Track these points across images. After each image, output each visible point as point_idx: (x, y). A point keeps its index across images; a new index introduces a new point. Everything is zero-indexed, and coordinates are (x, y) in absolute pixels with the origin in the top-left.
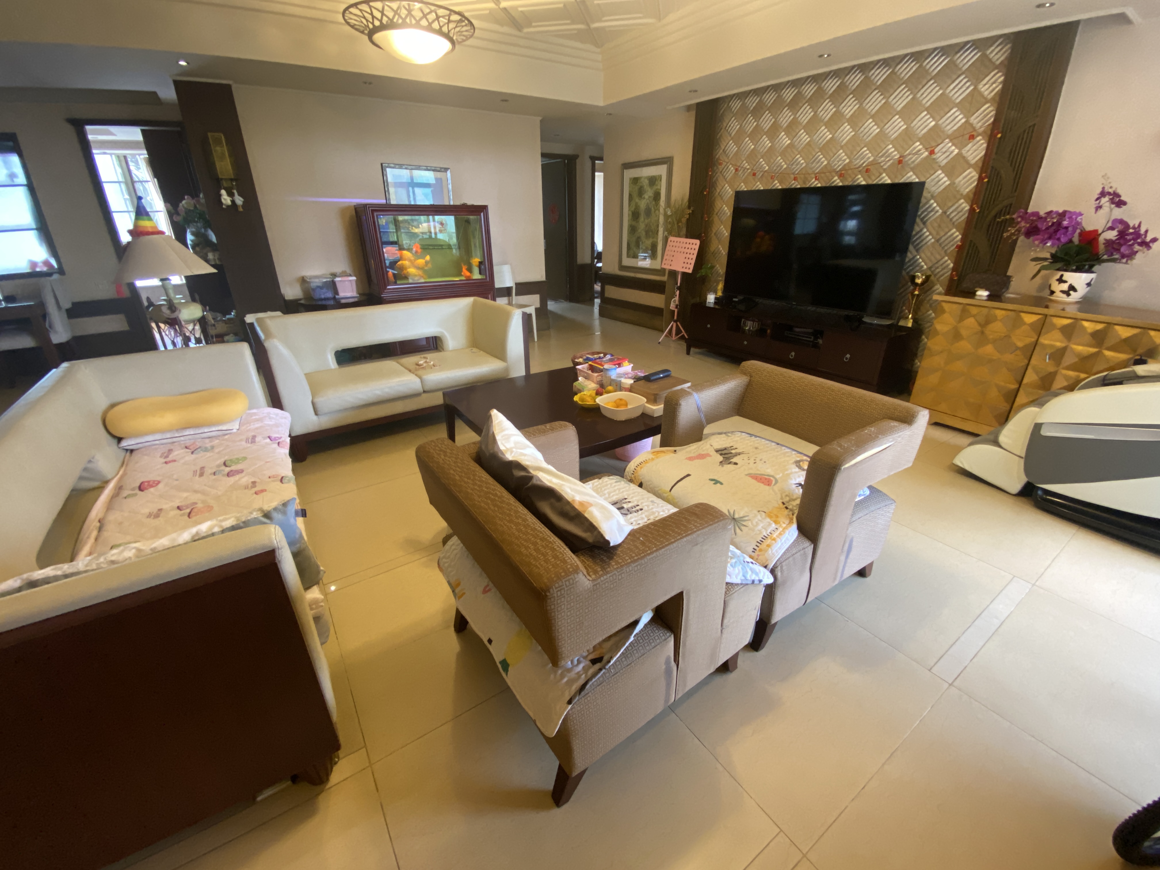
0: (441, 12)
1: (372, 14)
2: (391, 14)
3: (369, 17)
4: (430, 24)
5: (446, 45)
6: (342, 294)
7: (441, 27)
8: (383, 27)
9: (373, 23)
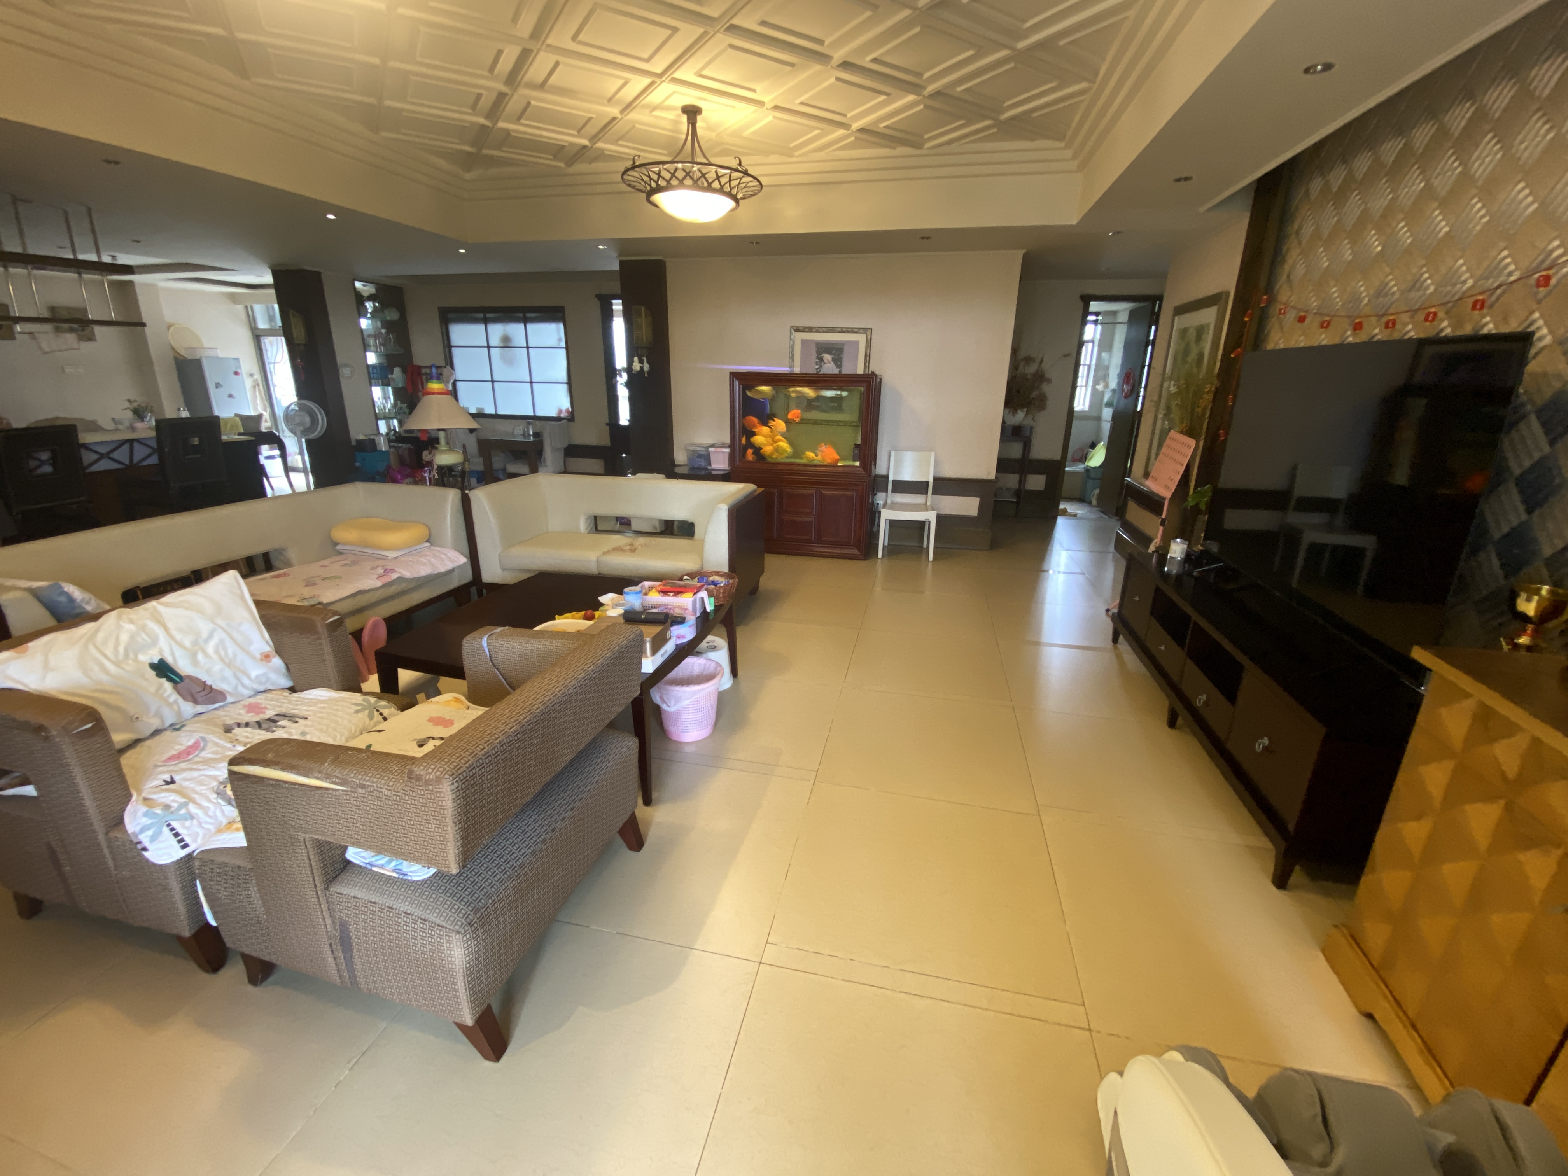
0: (722, 171)
1: (649, 176)
2: (667, 176)
3: (646, 179)
4: (710, 184)
5: (731, 204)
6: (714, 465)
7: (722, 187)
8: (659, 189)
9: (650, 185)
